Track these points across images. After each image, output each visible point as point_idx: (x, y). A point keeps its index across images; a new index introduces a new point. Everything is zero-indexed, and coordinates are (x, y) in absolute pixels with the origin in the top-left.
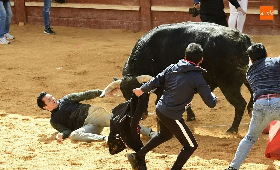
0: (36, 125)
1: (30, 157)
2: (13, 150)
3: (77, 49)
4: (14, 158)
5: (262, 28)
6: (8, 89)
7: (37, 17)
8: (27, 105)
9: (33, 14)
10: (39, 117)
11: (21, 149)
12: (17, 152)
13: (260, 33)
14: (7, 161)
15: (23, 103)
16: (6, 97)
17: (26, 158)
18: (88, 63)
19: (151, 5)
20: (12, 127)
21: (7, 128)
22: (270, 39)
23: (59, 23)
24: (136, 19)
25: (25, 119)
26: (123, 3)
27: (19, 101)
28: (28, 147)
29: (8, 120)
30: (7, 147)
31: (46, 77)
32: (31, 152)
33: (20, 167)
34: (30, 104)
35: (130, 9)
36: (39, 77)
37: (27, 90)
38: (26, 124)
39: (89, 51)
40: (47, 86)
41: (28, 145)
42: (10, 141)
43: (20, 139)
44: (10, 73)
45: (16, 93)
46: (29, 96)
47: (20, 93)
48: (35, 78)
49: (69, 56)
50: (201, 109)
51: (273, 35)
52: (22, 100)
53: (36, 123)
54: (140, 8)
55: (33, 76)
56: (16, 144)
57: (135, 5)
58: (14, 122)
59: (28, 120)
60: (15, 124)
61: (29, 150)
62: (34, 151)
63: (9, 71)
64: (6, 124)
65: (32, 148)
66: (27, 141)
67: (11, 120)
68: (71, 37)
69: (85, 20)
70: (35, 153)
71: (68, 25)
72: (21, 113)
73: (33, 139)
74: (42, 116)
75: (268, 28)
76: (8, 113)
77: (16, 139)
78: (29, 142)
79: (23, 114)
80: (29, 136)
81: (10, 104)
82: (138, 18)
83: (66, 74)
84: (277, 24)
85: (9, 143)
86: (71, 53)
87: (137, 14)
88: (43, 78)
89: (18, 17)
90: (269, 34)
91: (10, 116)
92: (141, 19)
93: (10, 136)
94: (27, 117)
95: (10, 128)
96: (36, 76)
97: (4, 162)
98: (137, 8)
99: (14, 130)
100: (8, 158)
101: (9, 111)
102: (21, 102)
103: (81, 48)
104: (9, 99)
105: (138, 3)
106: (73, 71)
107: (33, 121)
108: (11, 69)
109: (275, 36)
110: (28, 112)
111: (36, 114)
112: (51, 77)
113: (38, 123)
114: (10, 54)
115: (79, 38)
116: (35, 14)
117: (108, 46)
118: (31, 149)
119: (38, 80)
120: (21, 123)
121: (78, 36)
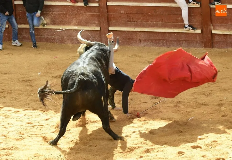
0: (25, 115)
1: (20, 138)
2: (8, 134)
3: (54, 59)
4: (8, 140)
5: (190, 43)
6: (4, 89)
7: (25, 36)
8: (17, 101)
9: (22, 33)
10: (27, 110)
11: (14, 133)
12: (11, 135)
13: (188, 46)
14: (4, 142)
15: (15, 99)
16: (2, 95)
17: (17, 140)
18: (62, 69)
19: (109, 26)
20: (7, 117)
21: (3, 118)
22: (195, 51)
23: (41, 40)
24: (97, 36)
25: (16, 111)
26: (88, 25)
27: (12, 98)
28: (19, 131)
29: (4, 111)
30: (3, 131)
31: (31, 80)
32: (21, 135)
33: (13, 146)
34: (20, 100)
35: (93, 29)
36: (26, 80)
37: (17, 90)
38: (18, 114)
39: (63, 60)
40: (32, 87)
41: (18, 130)
42: (6, 127)
43: (13, 125)
44: (6, 77)
45: (10, 92)
46: (19, 94)
47: (12, 92)
48: (23, 81)
49: (48, 64)
50: (145, 102)
51: (198, 48)
52: (14, 97)
53: (25, 114)
54: (101, 28)
55: (22, 79)
56: (10, 129)
57: (97, 26)
58: (8, 113)
59: (18, 111)
60: (9, 115)
61: (20, 134)
62: (23, 134)
63: (5, 75)
64: (3, 115)
65: (22, 132)
66: (18, 127)
67: (6, 111)
68: (50, 50)
69: (60, 37)
70: (24, 136)
71: (47, 42)
72: (13, 106)
73: (22, 125)
74: (29, 109)
75: (194, 42)
76: (4, 106)
77: (10, 125)
78: (19, 128)
79: (15, 108)
80: (19, 123)
81: (5, 100)
82: (99, 35)
83: (46, 77)
84: (200, 40)
85: (5, 129)
86: (49, 62)
87: (98, 32)
88: (29, 80)
89: (11, 35)
90: (195, 47)
91: (6, 108)
92: (101, 36)
93: (5, 124)
94: (18, 110)
95: (6, 118)
96: (25, 79)
97: (2, 143)
98: (98, 29)
99: (9, 119)
100: (4, 140)
101: (5, 105)
102: (14, 98)
103: (57, 58)
104: (5, 96)
105: (99, 25)
106: (51, 75)
107: (22, 113)
108: (6, 74)
109: (199, 48)
110: (19, 105)
111: (24, 107)
112: (35, 80)
113: (26, 114)
114: (5, 63)
115: (55, 51)
116: (23, 33)
117: (77, 57)
118: (20, 133)
119: (26, 82)
120: (14, 114)
121: (55, 50)
